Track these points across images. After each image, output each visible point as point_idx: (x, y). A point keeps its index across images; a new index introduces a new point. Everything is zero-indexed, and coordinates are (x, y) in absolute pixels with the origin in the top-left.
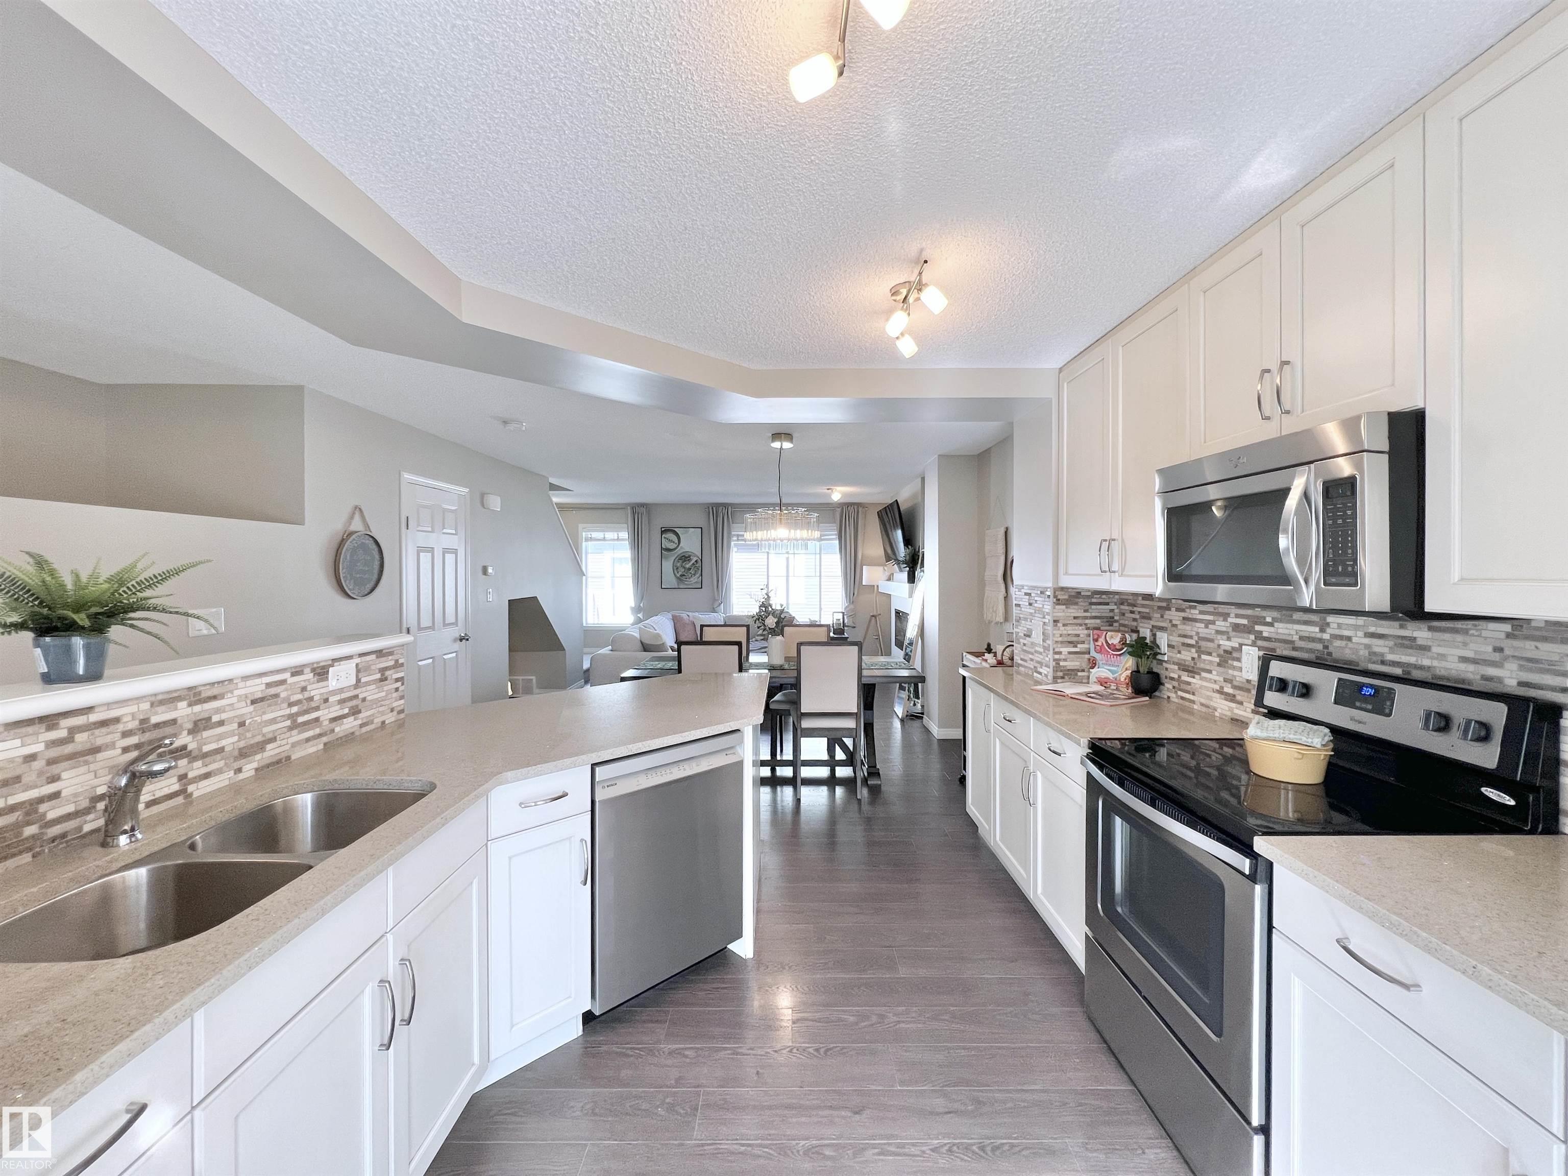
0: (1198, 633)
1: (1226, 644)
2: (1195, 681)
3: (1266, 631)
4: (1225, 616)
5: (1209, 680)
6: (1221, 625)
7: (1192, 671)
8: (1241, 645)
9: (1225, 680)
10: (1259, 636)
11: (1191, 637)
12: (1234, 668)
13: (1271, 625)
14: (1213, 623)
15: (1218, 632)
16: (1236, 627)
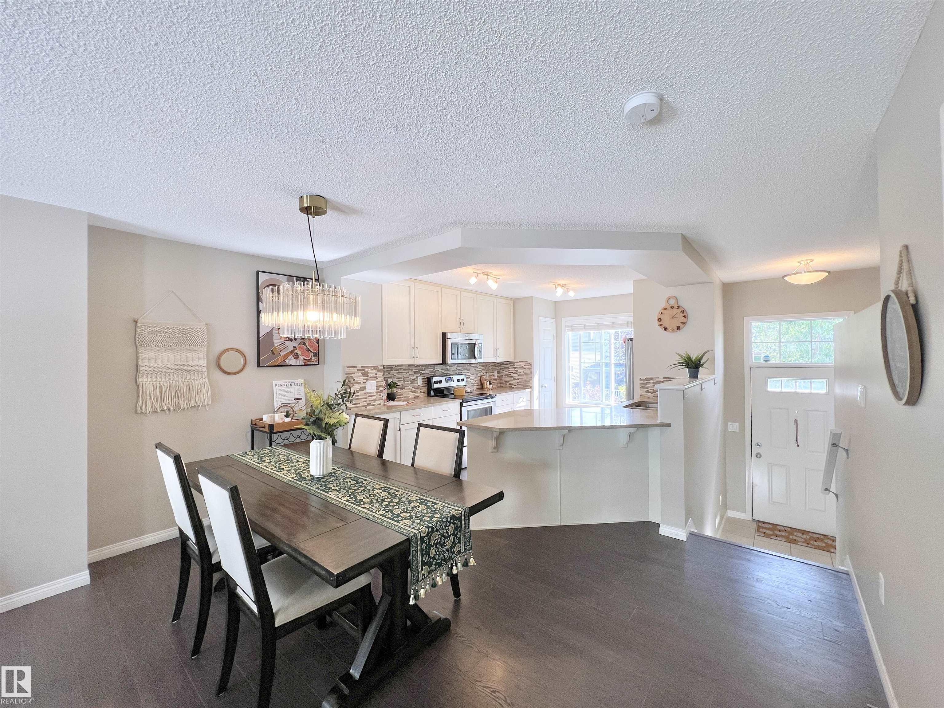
0: (403, 376)
1: (413, 378)
2: (403, 391)
3: (423, 372)
4: (412, 370)
5: (408, 389)
6: (411, 372)
7: (402, 388)
8: (417, 377)
9: (413, 387)
10: (422, 374)
11: (401, 378)
12: (415, 383)
13: (424, 370)
14: (409, 372)
15: (410, 375)
16: (415, 372)
